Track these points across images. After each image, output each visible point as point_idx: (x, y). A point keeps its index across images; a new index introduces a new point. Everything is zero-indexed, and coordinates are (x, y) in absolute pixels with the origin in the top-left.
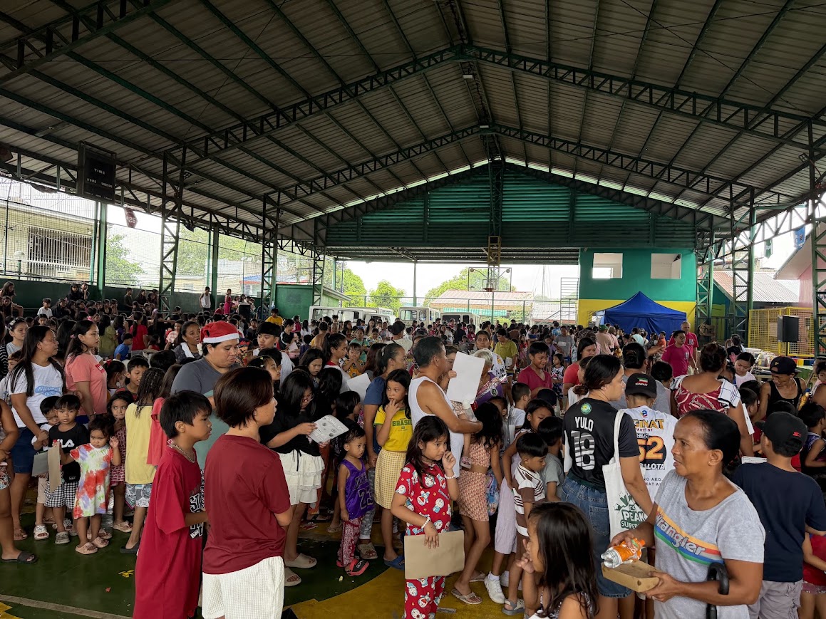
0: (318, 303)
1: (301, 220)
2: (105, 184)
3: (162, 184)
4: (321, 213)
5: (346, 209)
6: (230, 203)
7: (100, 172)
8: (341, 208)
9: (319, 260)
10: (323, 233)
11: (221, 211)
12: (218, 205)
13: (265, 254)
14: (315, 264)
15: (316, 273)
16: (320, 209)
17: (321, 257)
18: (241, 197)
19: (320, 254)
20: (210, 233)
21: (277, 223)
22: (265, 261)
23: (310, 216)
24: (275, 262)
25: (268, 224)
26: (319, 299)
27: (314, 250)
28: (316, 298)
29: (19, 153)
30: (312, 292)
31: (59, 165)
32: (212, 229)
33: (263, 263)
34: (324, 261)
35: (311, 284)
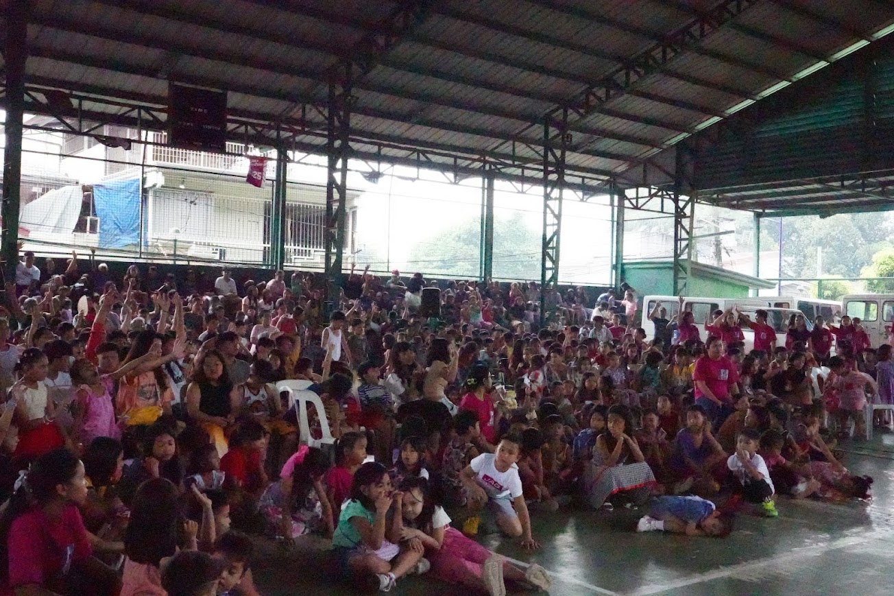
1: (656, 150)
2: (209, 127)
3: (327, 115)
4: (685, 135)
5: (726, 121)
6: (506, 136)
7: (201, 111)
8: (716, 119)
9: (685, 216)
10: (690, 168)
11: (496, 150)
12: (492, 143)
13: (548, 209)
14: (678, 223)
15: (681, 240)
16: (679, 128)
17: (687, 211)
18: (518, 126)
19: (685, 207)
20: (483, 188)
21: (563, 154)
22: (548, 223)
23: (668, 143)
24: (559, 225)
25: (551, 158)
26: (685, 285)
27: (676, 201)
28: (681, 283)
29: (81, 98)
30: (672, 273)
31: (140, 108)
32: (486, 180)
33: (545, 225)
34: (692, 217)
35: (672, 260)
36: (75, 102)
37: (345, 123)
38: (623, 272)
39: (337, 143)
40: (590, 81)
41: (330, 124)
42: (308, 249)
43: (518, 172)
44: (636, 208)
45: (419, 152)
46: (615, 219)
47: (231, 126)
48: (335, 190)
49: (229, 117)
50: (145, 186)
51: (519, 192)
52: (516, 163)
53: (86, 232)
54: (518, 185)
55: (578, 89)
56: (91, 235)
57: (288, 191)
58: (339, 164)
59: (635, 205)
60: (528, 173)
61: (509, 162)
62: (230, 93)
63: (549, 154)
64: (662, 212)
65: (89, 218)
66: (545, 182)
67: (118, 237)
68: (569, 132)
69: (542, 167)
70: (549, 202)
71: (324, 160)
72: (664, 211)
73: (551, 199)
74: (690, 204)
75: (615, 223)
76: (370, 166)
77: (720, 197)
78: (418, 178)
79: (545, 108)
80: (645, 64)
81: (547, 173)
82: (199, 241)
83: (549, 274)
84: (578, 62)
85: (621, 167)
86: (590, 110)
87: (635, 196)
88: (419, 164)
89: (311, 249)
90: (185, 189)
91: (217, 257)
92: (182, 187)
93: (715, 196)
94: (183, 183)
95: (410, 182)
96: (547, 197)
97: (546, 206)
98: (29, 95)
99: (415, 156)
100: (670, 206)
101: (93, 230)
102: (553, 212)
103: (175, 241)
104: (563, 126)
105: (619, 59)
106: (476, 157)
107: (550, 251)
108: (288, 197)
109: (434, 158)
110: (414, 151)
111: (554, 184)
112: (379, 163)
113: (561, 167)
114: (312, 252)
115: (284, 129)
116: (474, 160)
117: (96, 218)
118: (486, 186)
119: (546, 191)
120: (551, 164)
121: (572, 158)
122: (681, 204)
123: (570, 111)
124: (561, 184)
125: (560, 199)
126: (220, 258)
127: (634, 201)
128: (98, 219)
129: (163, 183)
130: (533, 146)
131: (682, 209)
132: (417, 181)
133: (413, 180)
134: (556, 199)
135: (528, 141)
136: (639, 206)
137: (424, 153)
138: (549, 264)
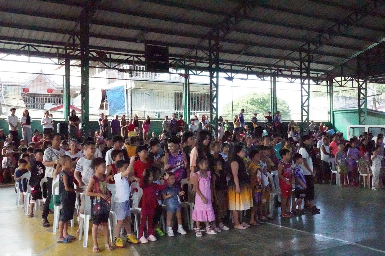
0: (363, 123)
1: (347, 60)
2: (162, 62)
3: (208, 54)
4: (360, 53)
6: (281, 58)
7: (158, 55)
9: (363, 88)
10: (364, 67)
11: (276, 64)
12: (274, 61)
13: (303, 89)
14: (359, 92)
15: (361, 99)
16: (359, 49)
17: (364, 86)
18: (286, 53)
19: (362, 84)
20: (271, 81)
21: (309, 65)
22: (303, 95)
23: (353, 56)
24: (309, 96)
25: (303, 66)
26: (364, 120)
27: (358, 82)
28: (362, 119)
29: (110, 54)
30: (357, 114)
31: (133, 56)
32: (272, 78)
33: (302, 96)
34: (366, 89)
35: (358, 108)
36: (108, 55)
37: (217, 57)
38: (333, 115)
39: (214, 66)
40: (321, 31)
41: (209, 58)
42: (194, 111)
43: (289, 73)
44: (341, 86)
45: (248, 67)
46: (329, 91)
47: (170, 61)
48: (213, 86)
49: (170, 57)
50: (127, 89)
51: (291, 82)
52: (286, 69)
53: (104, 109)
54: (290, 79)
55: (315, 34)
56: (106, 110)
57: (190, 87)
58: (215, 75)
59: (341, 84)
60: (294, 74)
61: (283, 69)
62: (170, 47)
63: (302, 64)
64: (353, 87)
65: (105, 103)
66: (301, 77)
67: (116, 111)
68: (311, 54)
69: (299, 71)
70: (303, 86)
71: (208, 73)
72: (354, 87)
73: (304, 84)
74: (365, 83)
75: (329, 93)
76: (227, 75)
77: (376, 78)
78: (248, 79)
79: (300, 44)
80: (347, 22)
81: (302, 73)
82: (149, 111)
83: (305, 118)
84: (317, 23)
85: (331, 68)
86: (321, 44)
87: (340, 80)
88: (248, 73)
89: (195, 111)
90: (143, 89)
91: (157, 117)
92: (142, 88)
93: (374, 78)
94: (142, 86)
95: (245, 80)
96: (302, 84)
97: (302, 88)
98: (91, 54)
99: (246, 69)
100: (356, 84)
101: (107, 108)
102: (305, 90)
103: (144, 111)
104: (308, 52)
105: (335, 20)
106: (267, 67)
107: (304, 108)
108: (190, 90)
109: (254, 69)
110: (246, 67)
111: (305, 78)
112: (231, 73)
113: (308, 70)
114: (196, 113)
115: (187, 61)
116: (266, 69)
117: (107, 103)
118: (272, 80)
119: (301, 81)
120: (303, 69)
121: (313, 66)
122: (361, 83)
123: (311, 44)
124: (309, 77)
125: (309, 84)
126: (158, 117)
127: (340, 83)
128: (108, 103)
129: (134, 87)
130: (295, 62)
131: (361, 86)
132: (247, 80)
133: (246, 79)
134: (306, 84)
135: (292, 59)
136: (342, 85)
137: (249, 67)
138: (305, 113)
